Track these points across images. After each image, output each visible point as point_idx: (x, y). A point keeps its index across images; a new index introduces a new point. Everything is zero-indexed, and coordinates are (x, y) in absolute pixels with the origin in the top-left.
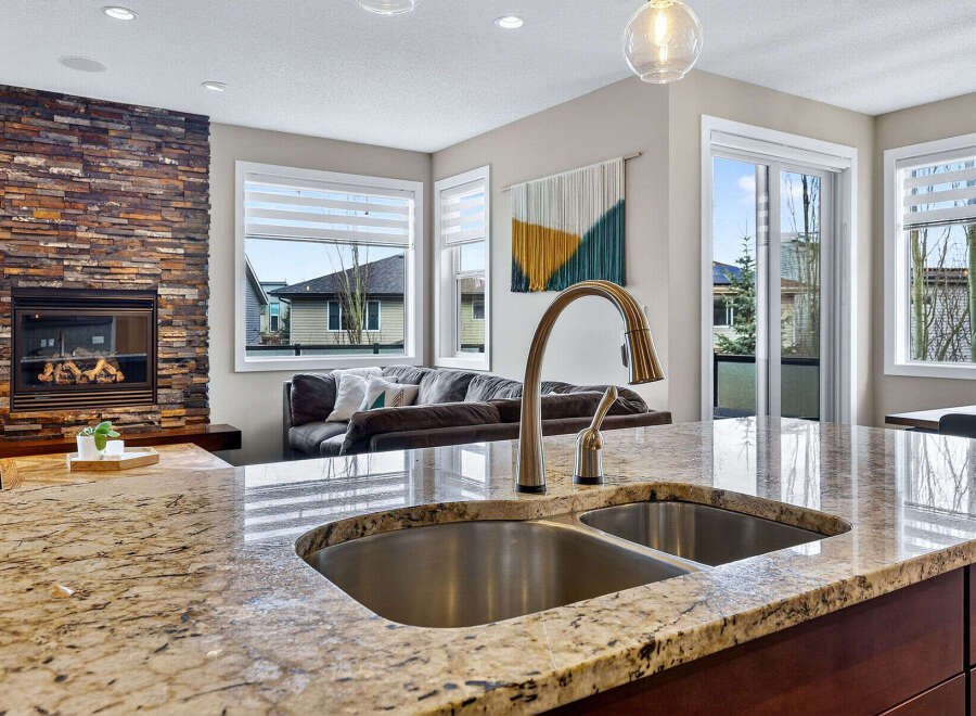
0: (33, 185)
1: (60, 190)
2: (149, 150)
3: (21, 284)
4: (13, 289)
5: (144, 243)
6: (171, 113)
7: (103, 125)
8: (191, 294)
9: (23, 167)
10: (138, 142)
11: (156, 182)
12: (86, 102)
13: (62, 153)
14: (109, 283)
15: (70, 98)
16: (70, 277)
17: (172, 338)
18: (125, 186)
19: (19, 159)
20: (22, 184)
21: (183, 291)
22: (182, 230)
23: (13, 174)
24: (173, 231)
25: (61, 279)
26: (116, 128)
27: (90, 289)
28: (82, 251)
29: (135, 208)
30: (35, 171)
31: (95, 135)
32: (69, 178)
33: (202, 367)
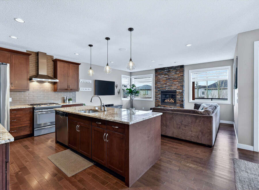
0: (163, 79)
1: (165, 79)
2: (176, 72)
3: (162, 90)
4: (161, 91)
5: (175, 84)
6: (178, 66)
7: (170, 70)
8: (181, 91)
9: (162, 77)
10: (174, 71)
11: (176, 76)
12: (168, 67)
13: (166, 74)
14: (170, 90)
15: (166, 67)
16: (166, 89)
17: (178, 97)
18: (173, 77)
19: (162, 76)
20: (162, 79)
21: (180, 90)
22: (180, 82)
23: (161, 78)
24: (179, 82)
25: (165, 89)
26: (171, 70)
27: (169, 91)
28: (168, 86)
29: (174, 80)
30: (163, 77)
31: (169, 71)
32: (166, 77)
33: (182, 101)
